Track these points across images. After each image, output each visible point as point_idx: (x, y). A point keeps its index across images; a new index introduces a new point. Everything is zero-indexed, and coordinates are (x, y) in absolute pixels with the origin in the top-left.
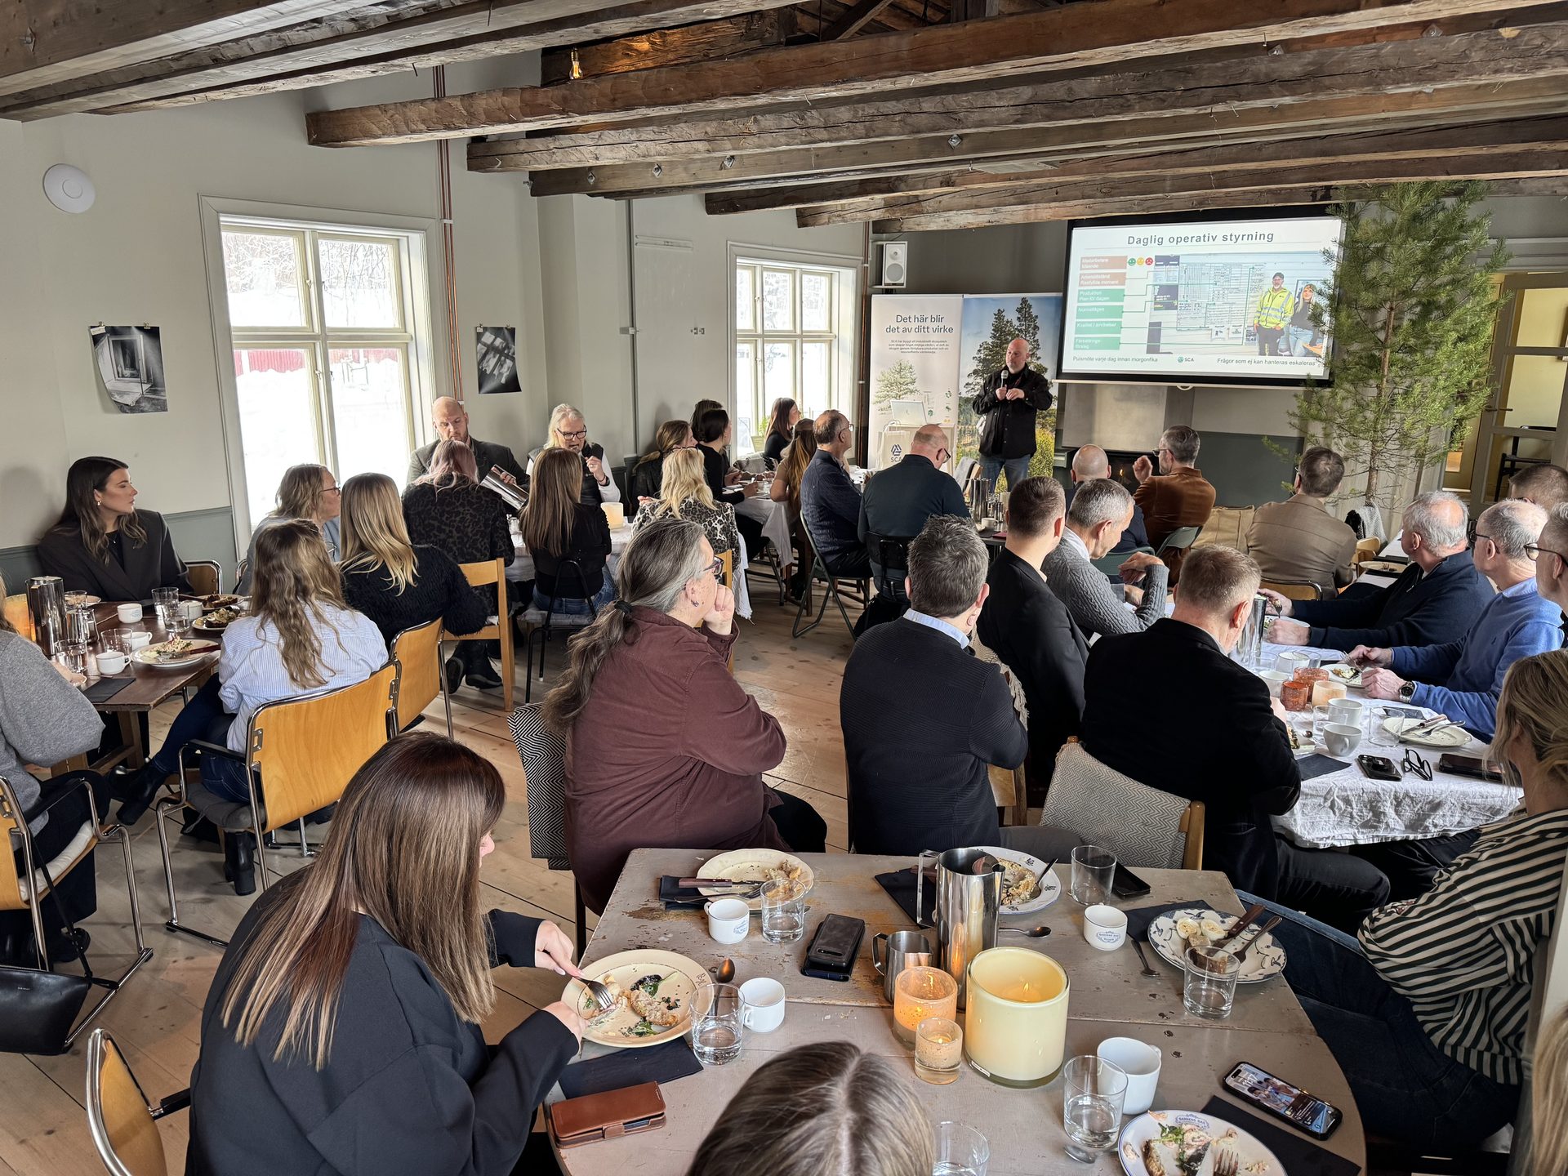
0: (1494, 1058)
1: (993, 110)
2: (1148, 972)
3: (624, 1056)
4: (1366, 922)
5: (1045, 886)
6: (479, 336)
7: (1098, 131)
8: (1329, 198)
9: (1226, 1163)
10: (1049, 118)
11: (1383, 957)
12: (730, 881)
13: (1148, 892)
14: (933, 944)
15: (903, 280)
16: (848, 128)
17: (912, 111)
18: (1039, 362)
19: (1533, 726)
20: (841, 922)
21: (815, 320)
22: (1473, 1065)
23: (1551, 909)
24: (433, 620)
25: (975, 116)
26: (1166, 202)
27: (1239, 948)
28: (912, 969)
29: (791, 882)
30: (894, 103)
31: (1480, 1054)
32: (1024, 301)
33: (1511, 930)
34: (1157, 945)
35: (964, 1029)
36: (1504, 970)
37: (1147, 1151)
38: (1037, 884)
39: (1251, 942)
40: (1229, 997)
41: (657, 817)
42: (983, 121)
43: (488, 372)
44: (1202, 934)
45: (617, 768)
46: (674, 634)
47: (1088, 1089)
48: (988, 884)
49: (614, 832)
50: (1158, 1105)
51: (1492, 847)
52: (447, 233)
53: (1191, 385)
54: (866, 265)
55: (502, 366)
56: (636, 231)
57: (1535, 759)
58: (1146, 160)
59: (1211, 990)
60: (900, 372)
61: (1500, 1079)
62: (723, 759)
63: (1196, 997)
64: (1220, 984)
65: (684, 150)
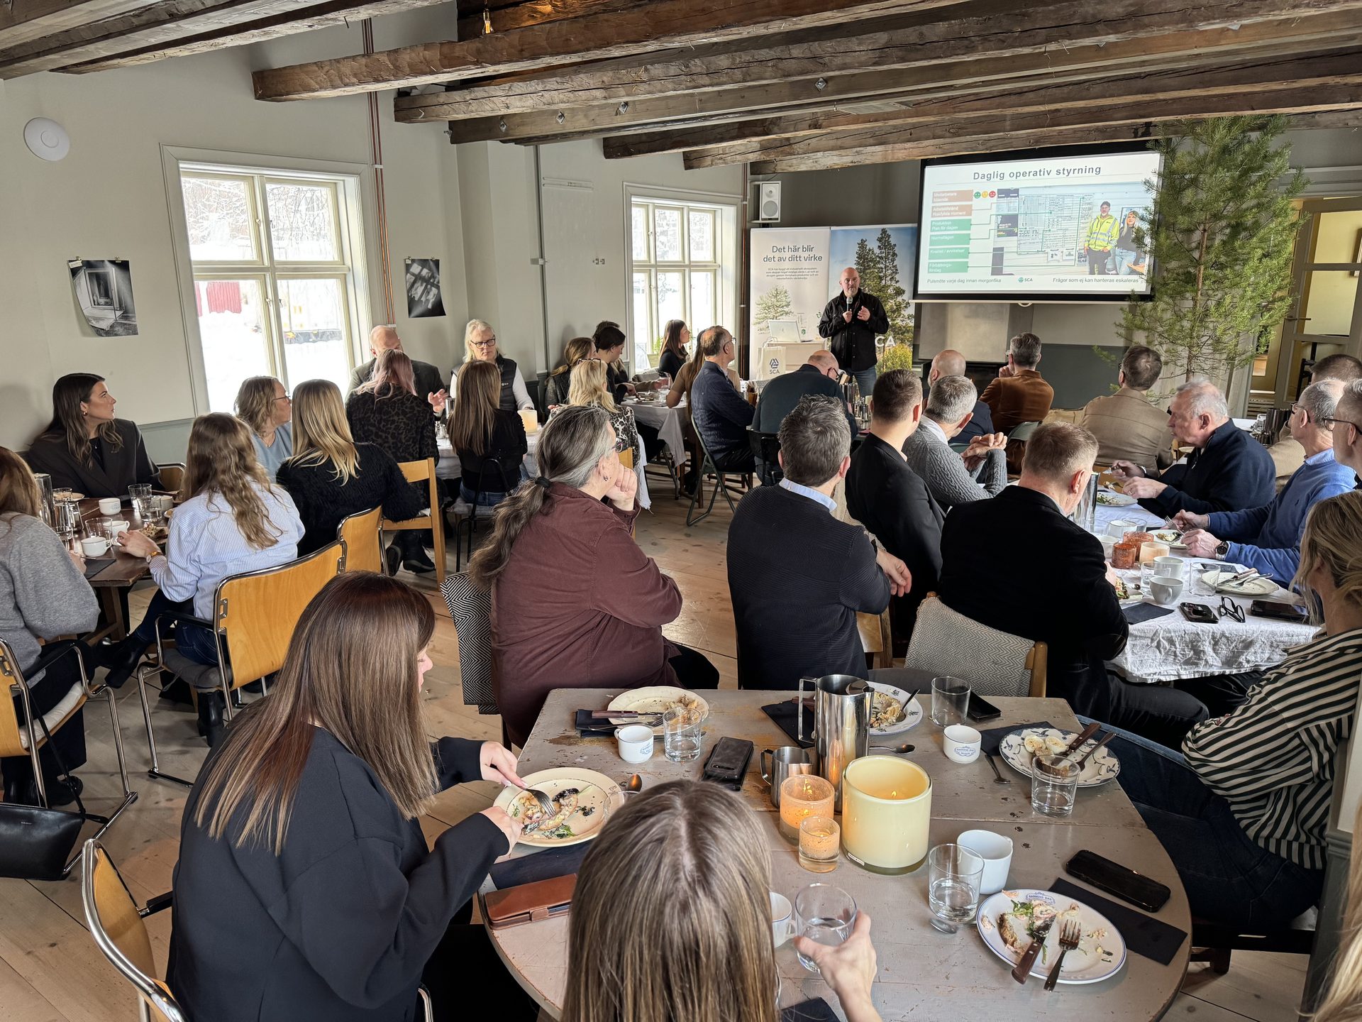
0: (1301, 846)
1: (854, 54)
2: (1000, 780)
3: (548, 854)
4: (1189, 734)
5: (909, 711)
6: (408, 267)
7: (946, 71)
8: (1149, 135)
9: (1070, 931)
10: (903, 60)
11: (1204, 763)
12: (636, 712)
13: (999, 716)
14: (813, 758)
15: (777, 215)
16: (726, 73)
17: (783, 57)
18: (897, 285)
19: (1331, 558)
20: (734, 743)
21: (701, 254)
22: (1284, 854)
23: (1349, 713)
24: (374, 508)
25: (839, 61)
26: (1007, 141)
27: (1079, 759)
28: (795, 776)
29: (689, 711)
30: (767, 50)
31: (1290, 844)
32: (884, 231)
33: (1315, 733)
34: (1007, 758)
35: (840, 824)
36: (1310, 769)
37: (1002, 922)
38: (902, 710)
39: (1088, 754)
40: (1071, 798)
41: (571, 663)
42: (845, 64)
43: (416, 299)
44: (1046, 748)
45: (535, 621)
46: (583, 505)
47: (950, 874)
48: (859, 703)
49: (534, 677)
50: (1010, 886)
51: (1298, 663)
52: (378, 176)
53: (1030, 302)
54: (745, 203)
55: (428, 293)
56: (543, 174)
57: (1334, 587)
58: (988, 101)
59: (1055, 793)
60: (776, 296)
61: (1307, 865)
62: (627, 611)
63: (1043, 799)
64: (1063, 788)
65: (584, 98)
